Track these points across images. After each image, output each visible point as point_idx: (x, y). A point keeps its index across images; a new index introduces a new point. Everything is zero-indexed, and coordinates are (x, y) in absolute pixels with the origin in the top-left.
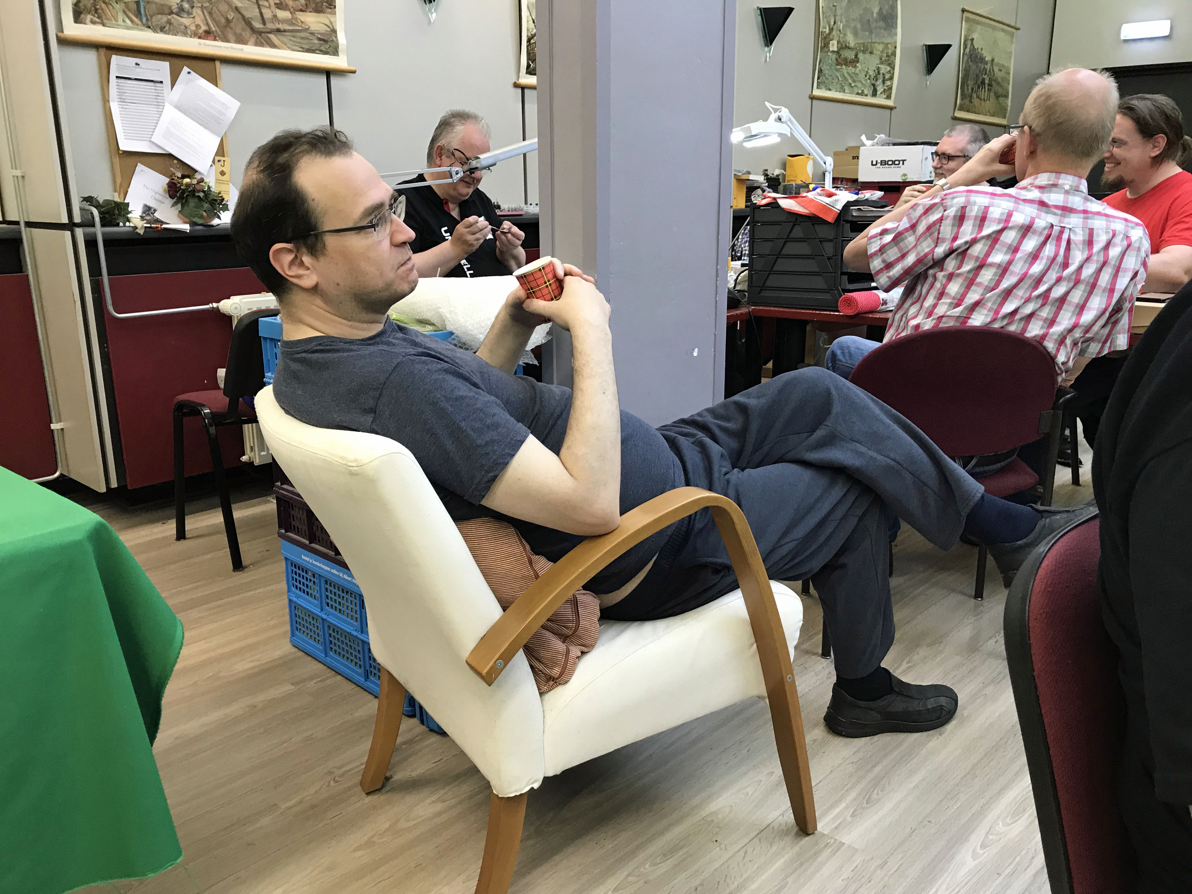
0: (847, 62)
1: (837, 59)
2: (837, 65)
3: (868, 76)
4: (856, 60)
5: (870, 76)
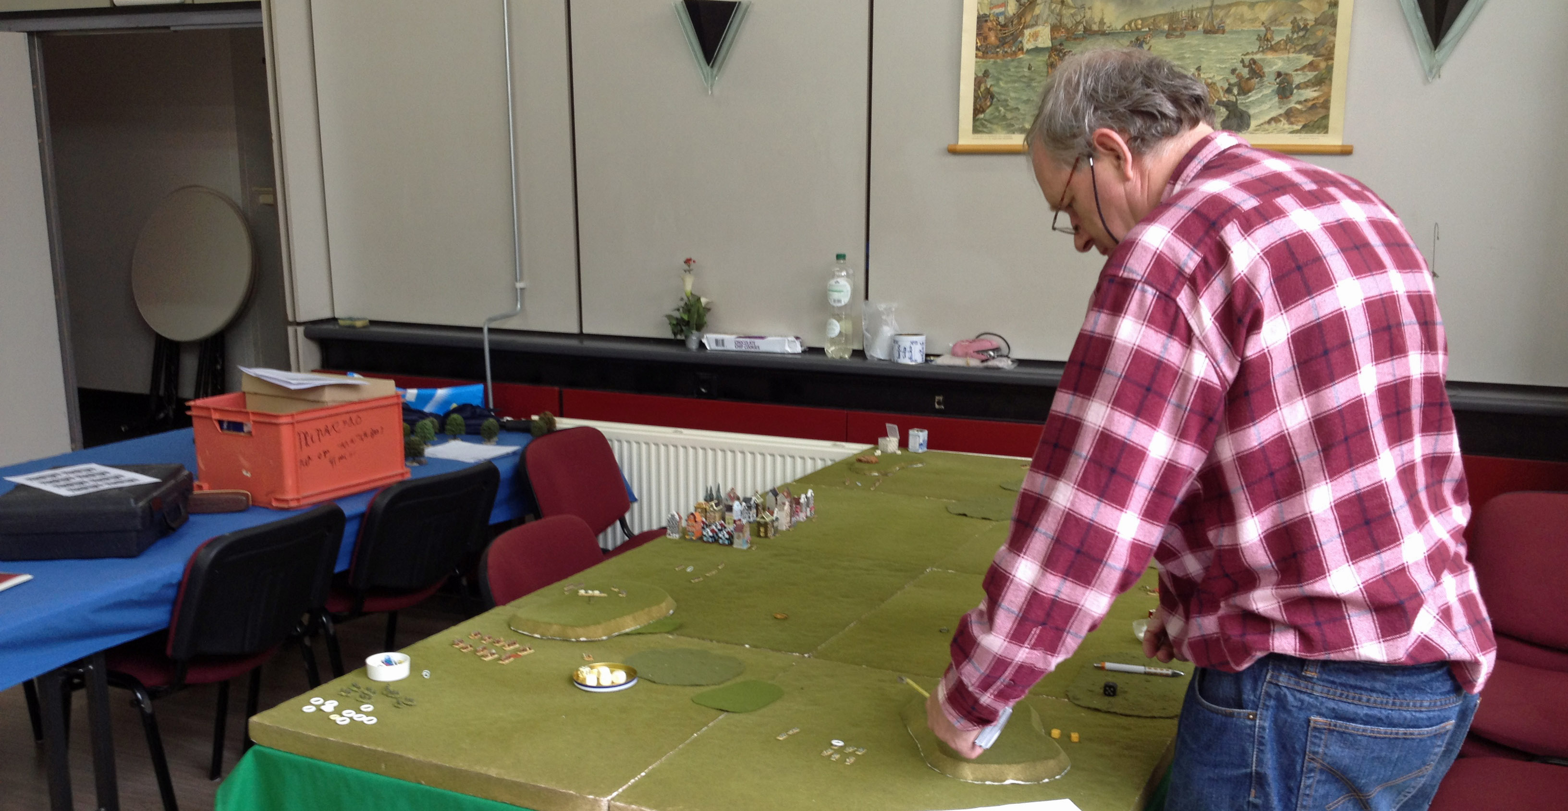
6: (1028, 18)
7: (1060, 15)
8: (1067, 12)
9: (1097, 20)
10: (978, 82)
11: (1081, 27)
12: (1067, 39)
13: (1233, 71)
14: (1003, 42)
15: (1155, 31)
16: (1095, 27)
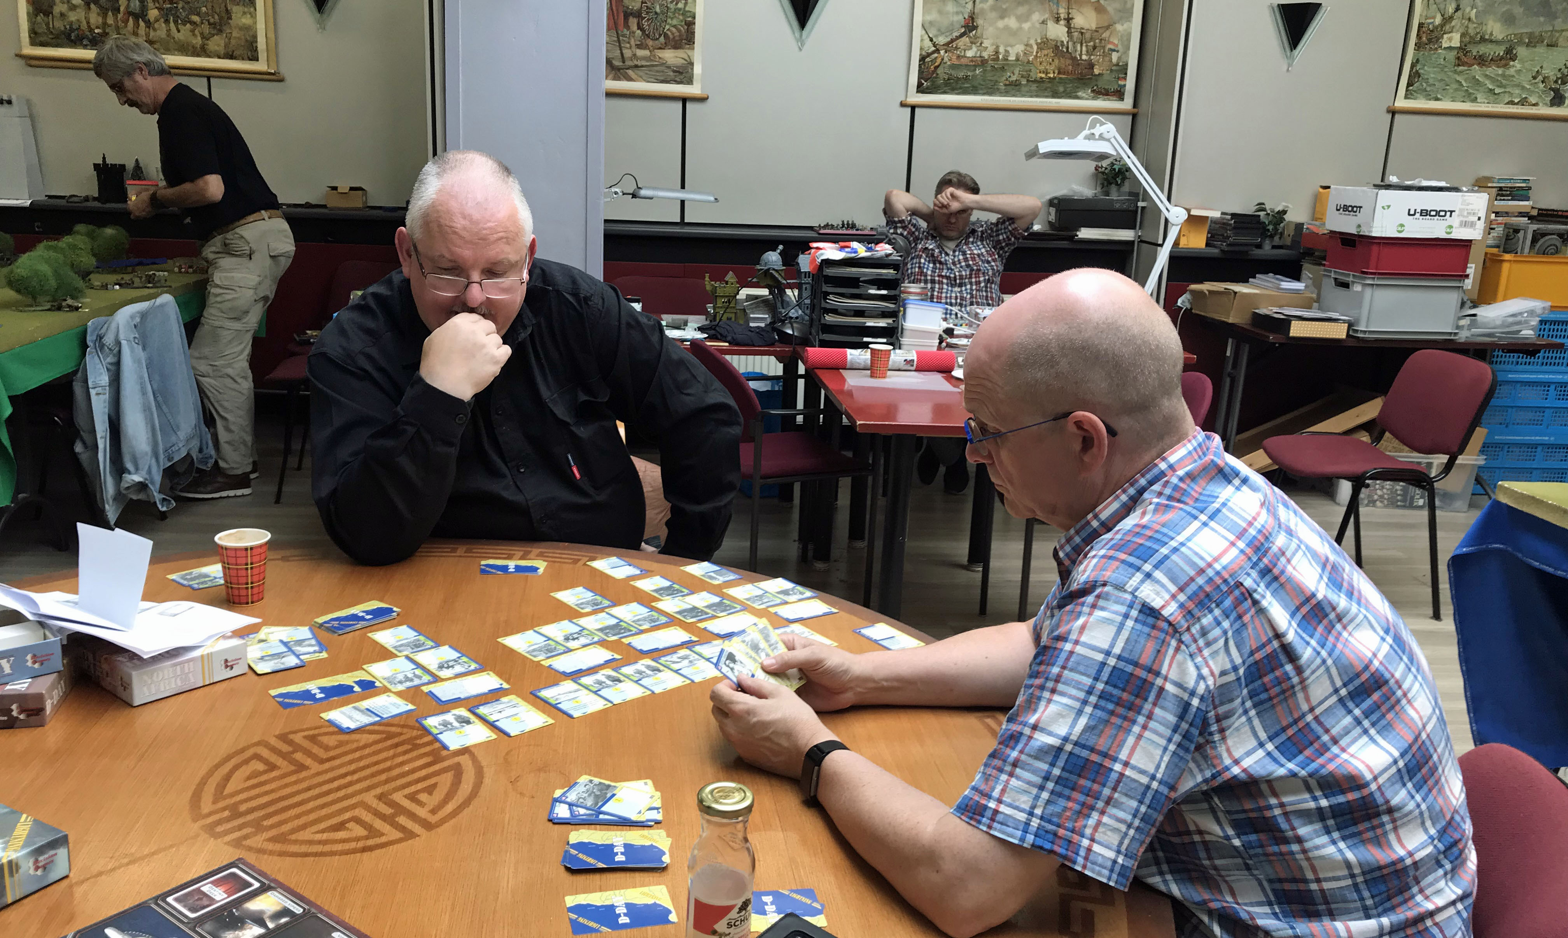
0: (1482, 61)
1: (1458, 58)
2: (1459, 65)
3: (1540, 78)
4: (1510, 55)
5: (1545, 78)
6: (1447, 27)
7: (1467, 27)
8: (1471, 26)
9: (1489, 32)
10: (1413, 66)
11: (1479, 36)
12: (1470, 42)
13: (1560, 70)
14: (1430, 41)
15: (1520, 42)
16: (1487, 37)
